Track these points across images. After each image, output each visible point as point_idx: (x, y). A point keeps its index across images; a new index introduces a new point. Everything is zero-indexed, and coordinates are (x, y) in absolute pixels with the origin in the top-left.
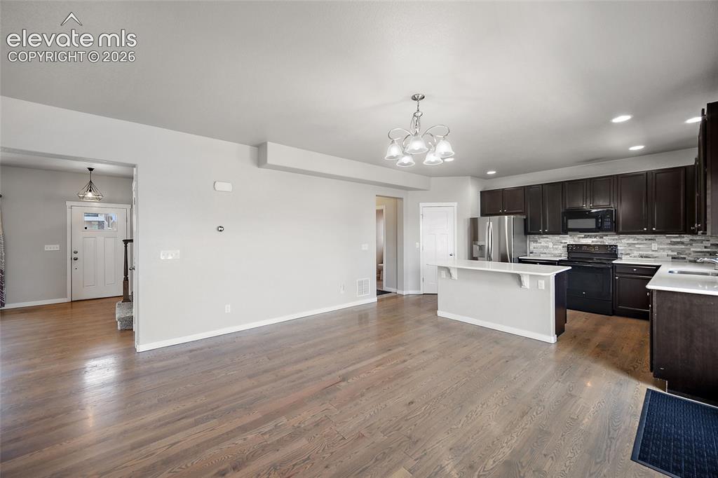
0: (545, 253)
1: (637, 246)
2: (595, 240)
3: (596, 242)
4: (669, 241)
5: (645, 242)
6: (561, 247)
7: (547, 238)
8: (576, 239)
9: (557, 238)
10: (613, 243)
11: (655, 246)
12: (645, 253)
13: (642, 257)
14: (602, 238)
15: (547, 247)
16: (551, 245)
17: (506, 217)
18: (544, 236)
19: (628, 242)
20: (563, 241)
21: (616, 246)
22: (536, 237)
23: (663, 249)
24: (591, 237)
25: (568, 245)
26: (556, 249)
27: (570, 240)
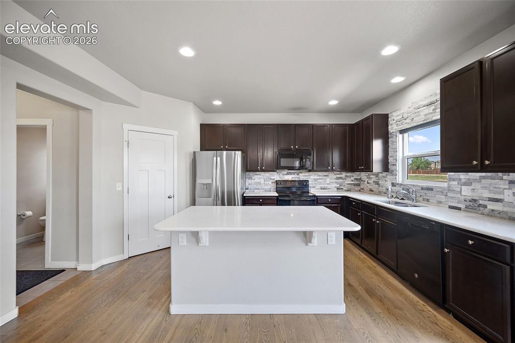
0: (258, 189)
1: (319, 181)
2: (294, 176)
3: (295, 178)
4: (335, 177)
5: (323, 177)
6: (270, 183)
7: (260, 174)
8: (281, 175)
9: (267, 174)
10: (305, 179)
11: (328, 180)
12: (323, 186)
13: (321, 189)
14: (298, 174)
15: (260, 183)
16: (262, 181)
17: (225, 152)
18: (258, 173)
19: (314, 178)
20: (272, 178)
21: (308, 181)
22: (251, 174)
23: (332, 182)
24: (291, 174)
25: (276, 181)
26: (267, 184)
27: (277, 176)
